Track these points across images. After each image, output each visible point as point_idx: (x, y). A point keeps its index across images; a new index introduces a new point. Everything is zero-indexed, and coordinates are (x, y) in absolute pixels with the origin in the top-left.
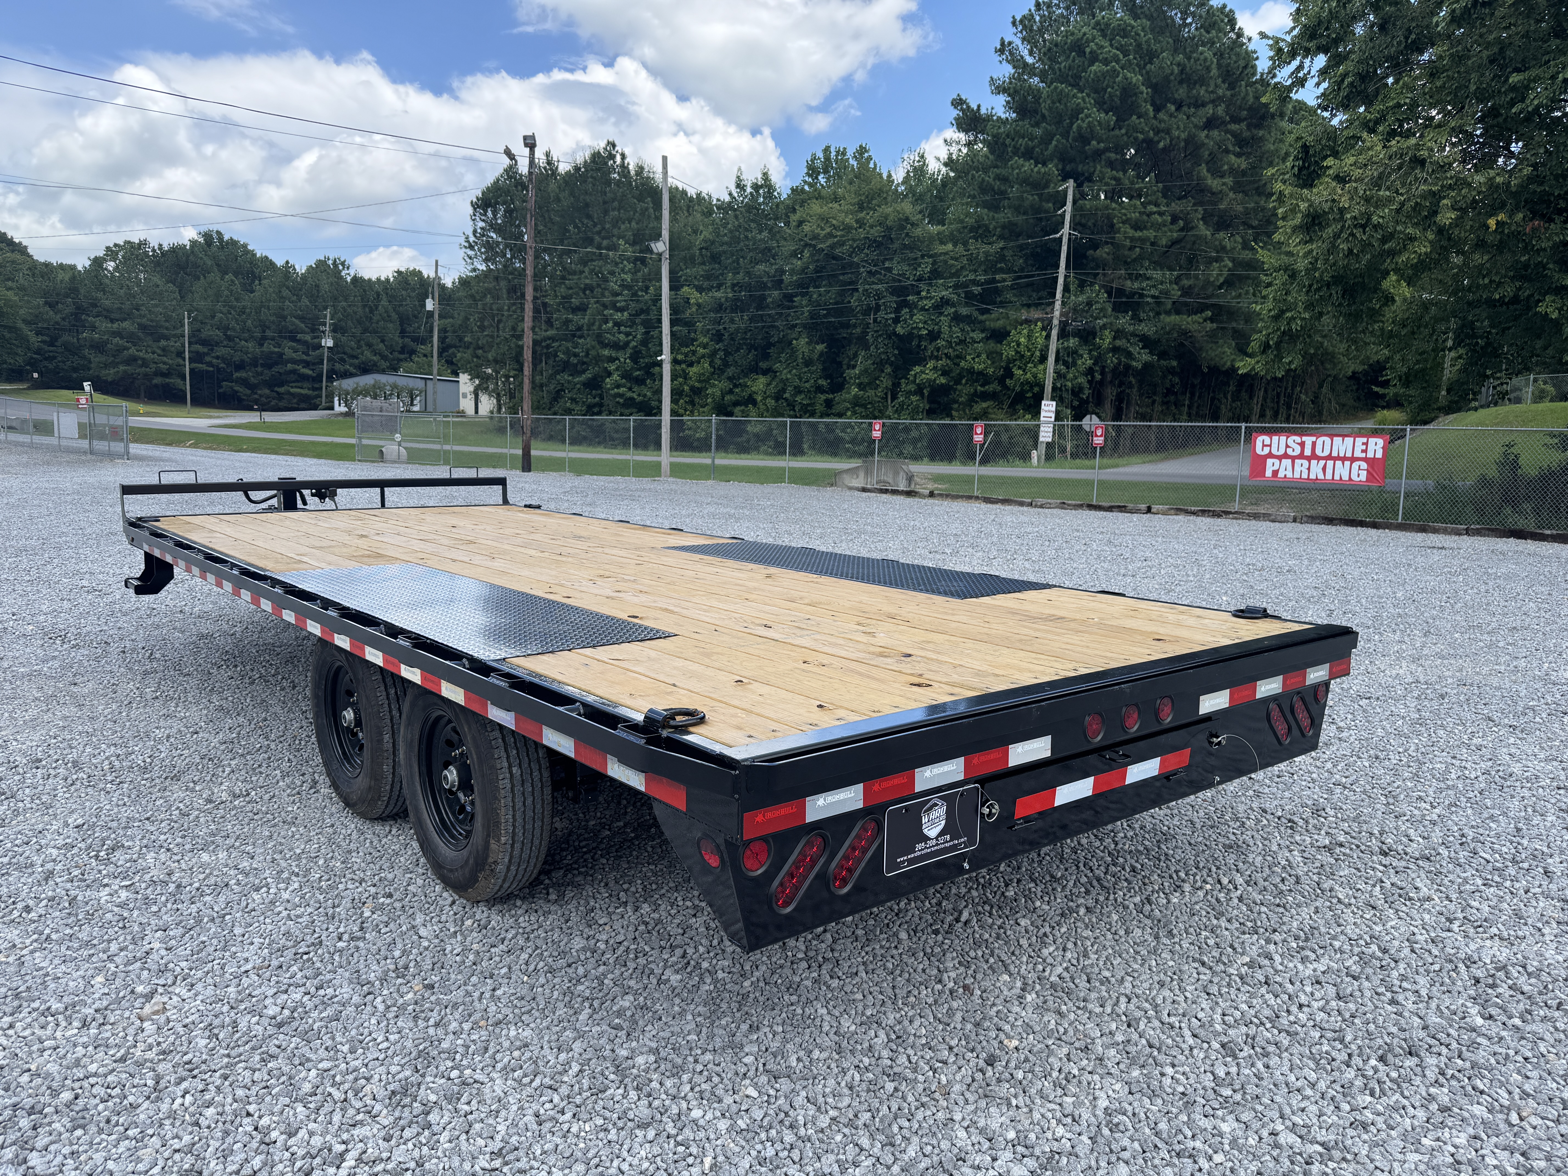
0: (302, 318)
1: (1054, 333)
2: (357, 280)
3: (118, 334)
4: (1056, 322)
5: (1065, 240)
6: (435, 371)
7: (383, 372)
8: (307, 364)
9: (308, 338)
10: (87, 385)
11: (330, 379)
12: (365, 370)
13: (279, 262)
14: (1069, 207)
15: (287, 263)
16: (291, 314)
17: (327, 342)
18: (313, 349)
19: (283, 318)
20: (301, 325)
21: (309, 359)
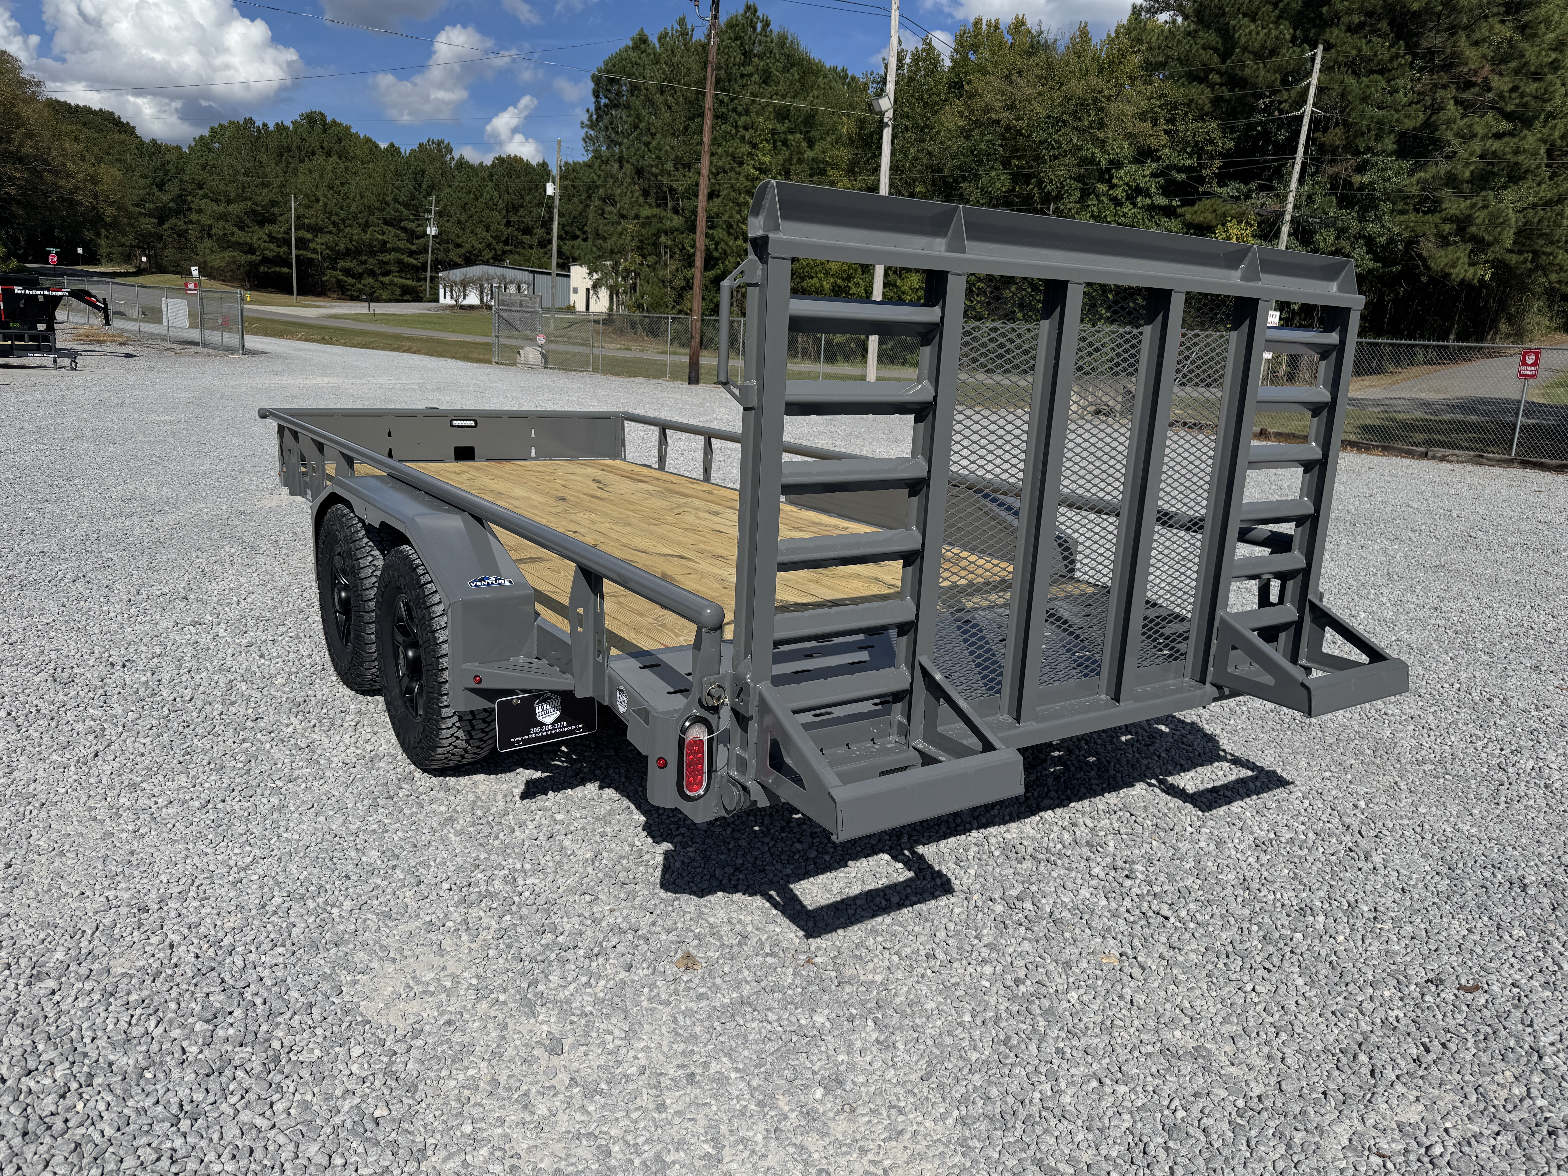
0: (406, 205)
1: (1285, 229)
2: (462, 164)
3: (223, 217)
4: (1288, 217)
5: (1306, 120)
6: (555, 266)
7: (486, 263)
8: (411, 254)
9: (411, 225)
10: (195, 271)
11: (435, 269)
12: (469, 261)
13: (383, 145)
14: (1314, 79)
15: (392, 145)
16: (396, 200)
17: (432, 231)
18: (418, 238)
19: (387, 204)
20: (406, 212)
21: (414, 248)
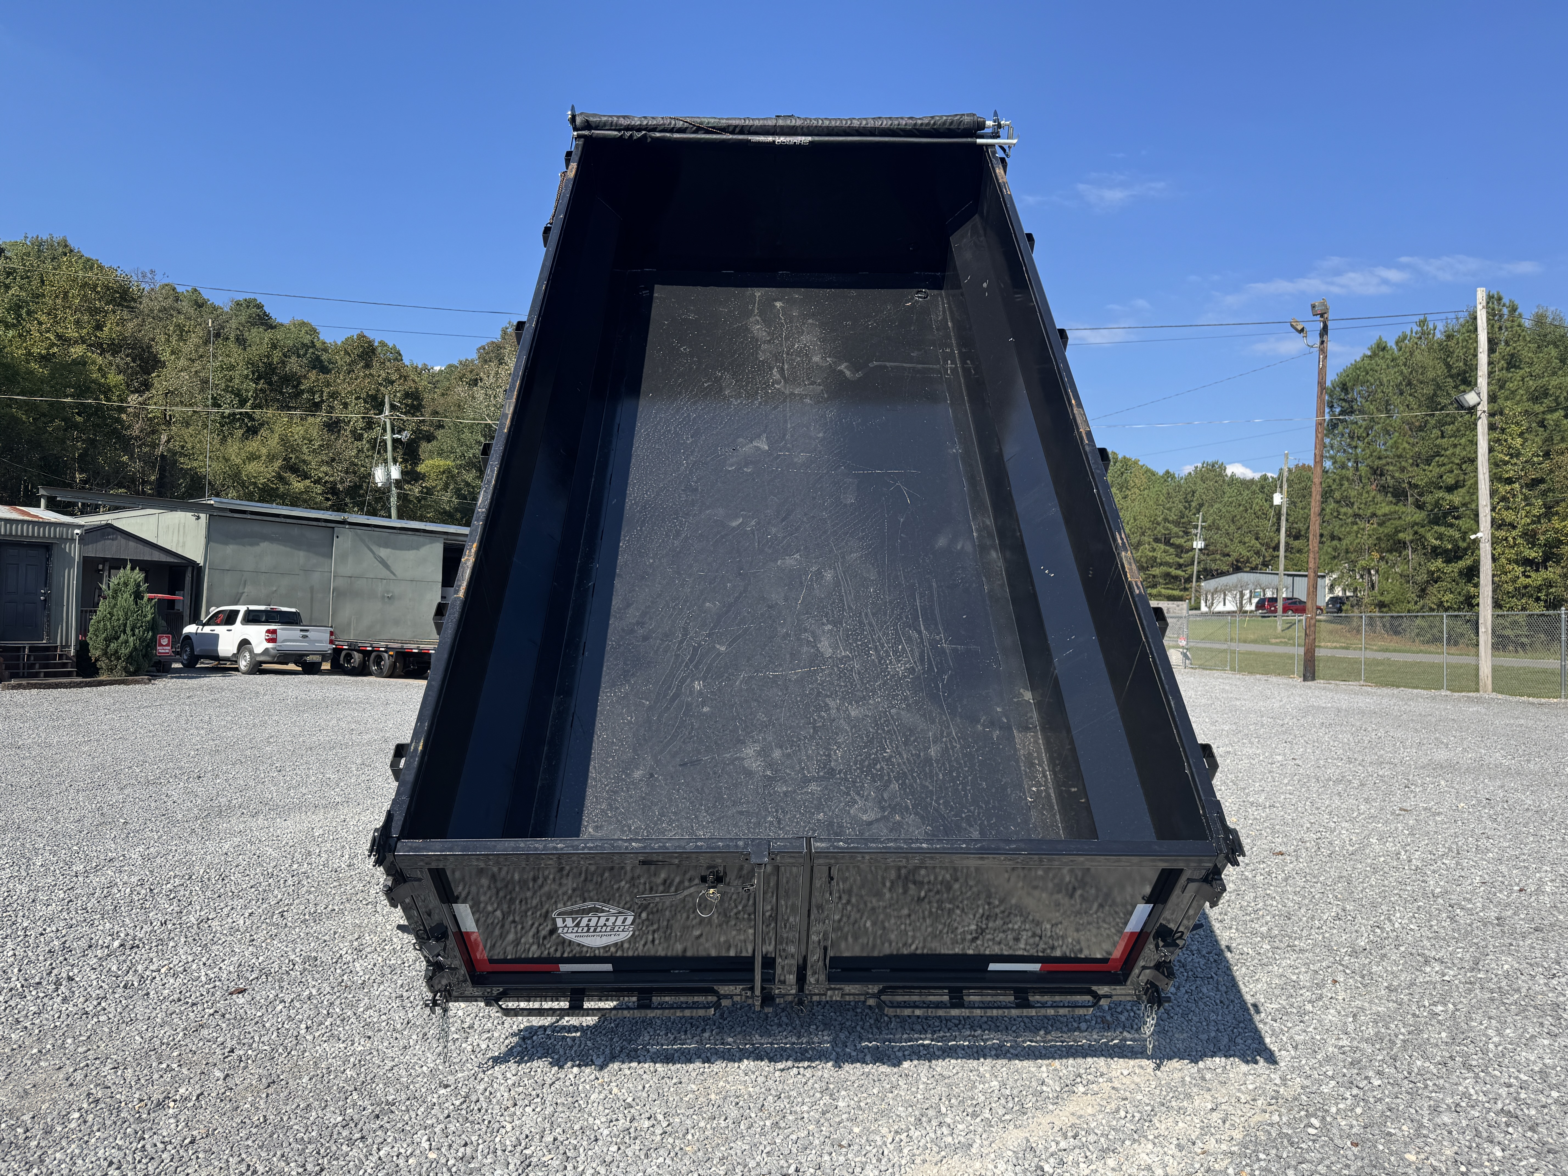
0: (1177, 523)
2: (1234, 480)
6: (1282, 567)
7: (1253, 570)
8: (1180, 566)
9: (1181, 541)
11: (1199, 579)
12: (1236, 569)
15: (1167, 472)
16: (1166, 520)
17: (1198, 544)
18: (1187, 551)
19: (1158, 524)
20: (1175, 530)
21: (1181, 561)
